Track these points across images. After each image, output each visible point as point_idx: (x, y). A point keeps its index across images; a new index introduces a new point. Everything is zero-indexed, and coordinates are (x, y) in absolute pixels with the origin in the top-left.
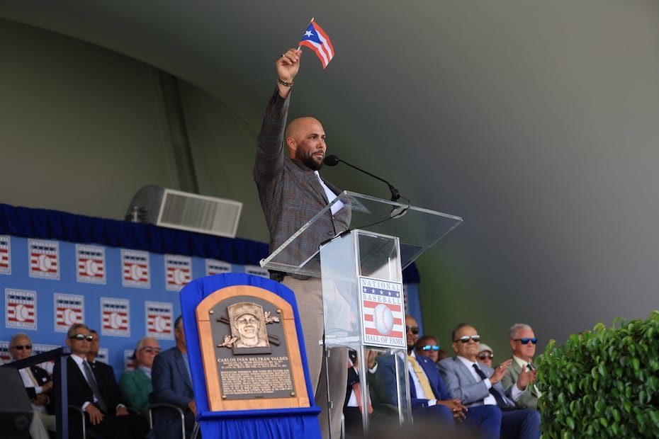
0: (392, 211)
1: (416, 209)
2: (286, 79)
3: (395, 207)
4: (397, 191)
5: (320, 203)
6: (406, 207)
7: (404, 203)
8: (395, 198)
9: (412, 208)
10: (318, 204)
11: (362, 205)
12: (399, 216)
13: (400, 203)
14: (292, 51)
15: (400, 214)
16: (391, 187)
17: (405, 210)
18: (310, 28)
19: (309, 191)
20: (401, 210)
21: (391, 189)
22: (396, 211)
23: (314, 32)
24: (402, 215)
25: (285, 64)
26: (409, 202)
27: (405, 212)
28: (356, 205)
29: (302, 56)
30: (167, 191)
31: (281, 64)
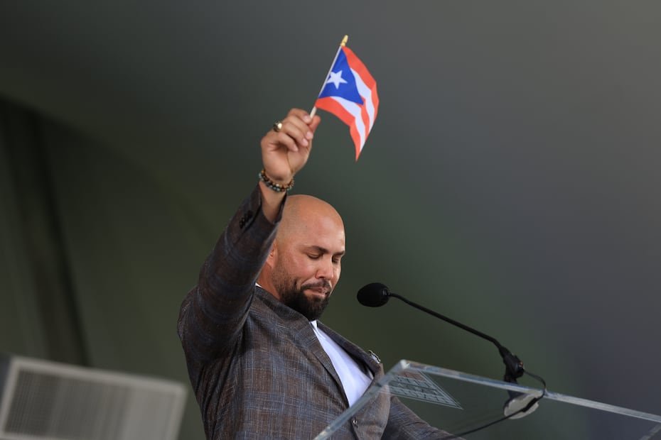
0: (507, 404)
1: (561, 398)
2: (280, 179)
3: (513, 395)
4: (516, 360)
5: (326, 392)
6: (538, 393)
7: (531, 386)
8: (513, 375)
9: (551, 396)
10: (320, 394)
11: (442, 392)
12: (522, 415)
13: (524, 385)
14: (299, 117)
15: (524, 410)
16: (503, 352)
17: (534, 401)
18: (342, 65)
19: (301, 367)
20: (524, 402)
21: (503, 356)
22: (515, 404)
23: (348, 76)
24: (529, 412)
25: (282, 148)
26: (543, 384)
27: (536, 405)
28: (430, 390)
29: (319, 131)
30: (19, 364)
31: (273, 147)
